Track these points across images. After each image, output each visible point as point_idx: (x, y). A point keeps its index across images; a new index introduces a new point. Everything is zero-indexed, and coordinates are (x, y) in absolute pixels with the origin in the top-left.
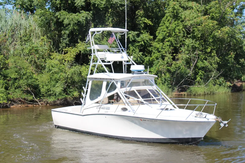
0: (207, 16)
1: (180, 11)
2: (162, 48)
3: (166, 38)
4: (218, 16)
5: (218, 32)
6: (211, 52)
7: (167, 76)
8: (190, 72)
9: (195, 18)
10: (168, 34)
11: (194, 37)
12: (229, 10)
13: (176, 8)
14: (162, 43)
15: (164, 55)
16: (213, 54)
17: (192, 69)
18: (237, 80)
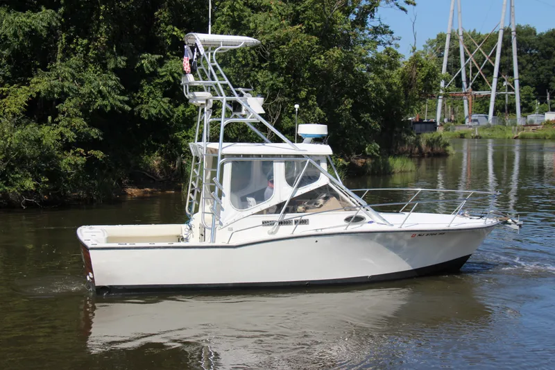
0: (298, 27)
1: (246, 14)
4: (319, 27)
5: (320, 58)
6: (306, 99)
9: (276, 29)
11: (273, 68)
12: (340, 14)
13: (237, 6)
16: (310, 102)
18: (356, 154)
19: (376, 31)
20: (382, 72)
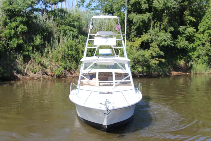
2: (203, 38)
3: (206, 31)
7: (206, 58)
10: (207, 28)
14: (202, 35)
15: (204, 43)
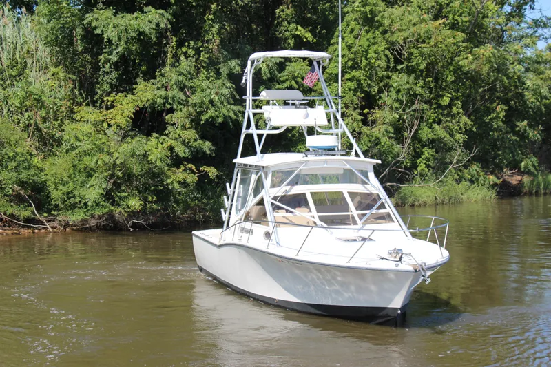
0: (441, 21)
1: (381, 9)
3: (346, 72)
4: (466, 22)
6: (450, 106)
8: (403, 152)
9: (415, 25)
10: (350, 64)
11: (410, 71)
12: (492, 6)
16: (455, 110)
17: (406, 145)
18: (511, 170)
19: (537, 24)
20: (542, 73)
